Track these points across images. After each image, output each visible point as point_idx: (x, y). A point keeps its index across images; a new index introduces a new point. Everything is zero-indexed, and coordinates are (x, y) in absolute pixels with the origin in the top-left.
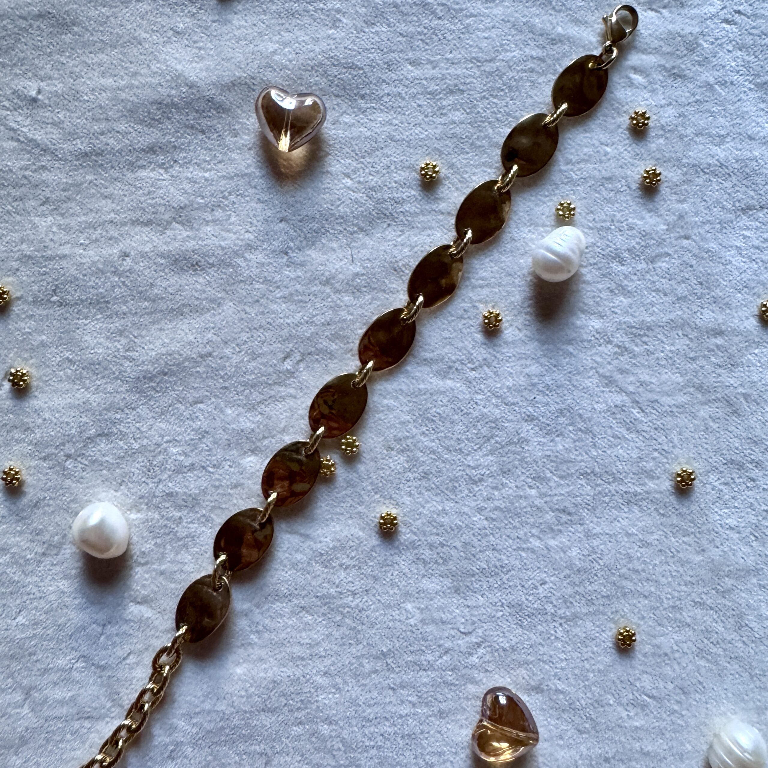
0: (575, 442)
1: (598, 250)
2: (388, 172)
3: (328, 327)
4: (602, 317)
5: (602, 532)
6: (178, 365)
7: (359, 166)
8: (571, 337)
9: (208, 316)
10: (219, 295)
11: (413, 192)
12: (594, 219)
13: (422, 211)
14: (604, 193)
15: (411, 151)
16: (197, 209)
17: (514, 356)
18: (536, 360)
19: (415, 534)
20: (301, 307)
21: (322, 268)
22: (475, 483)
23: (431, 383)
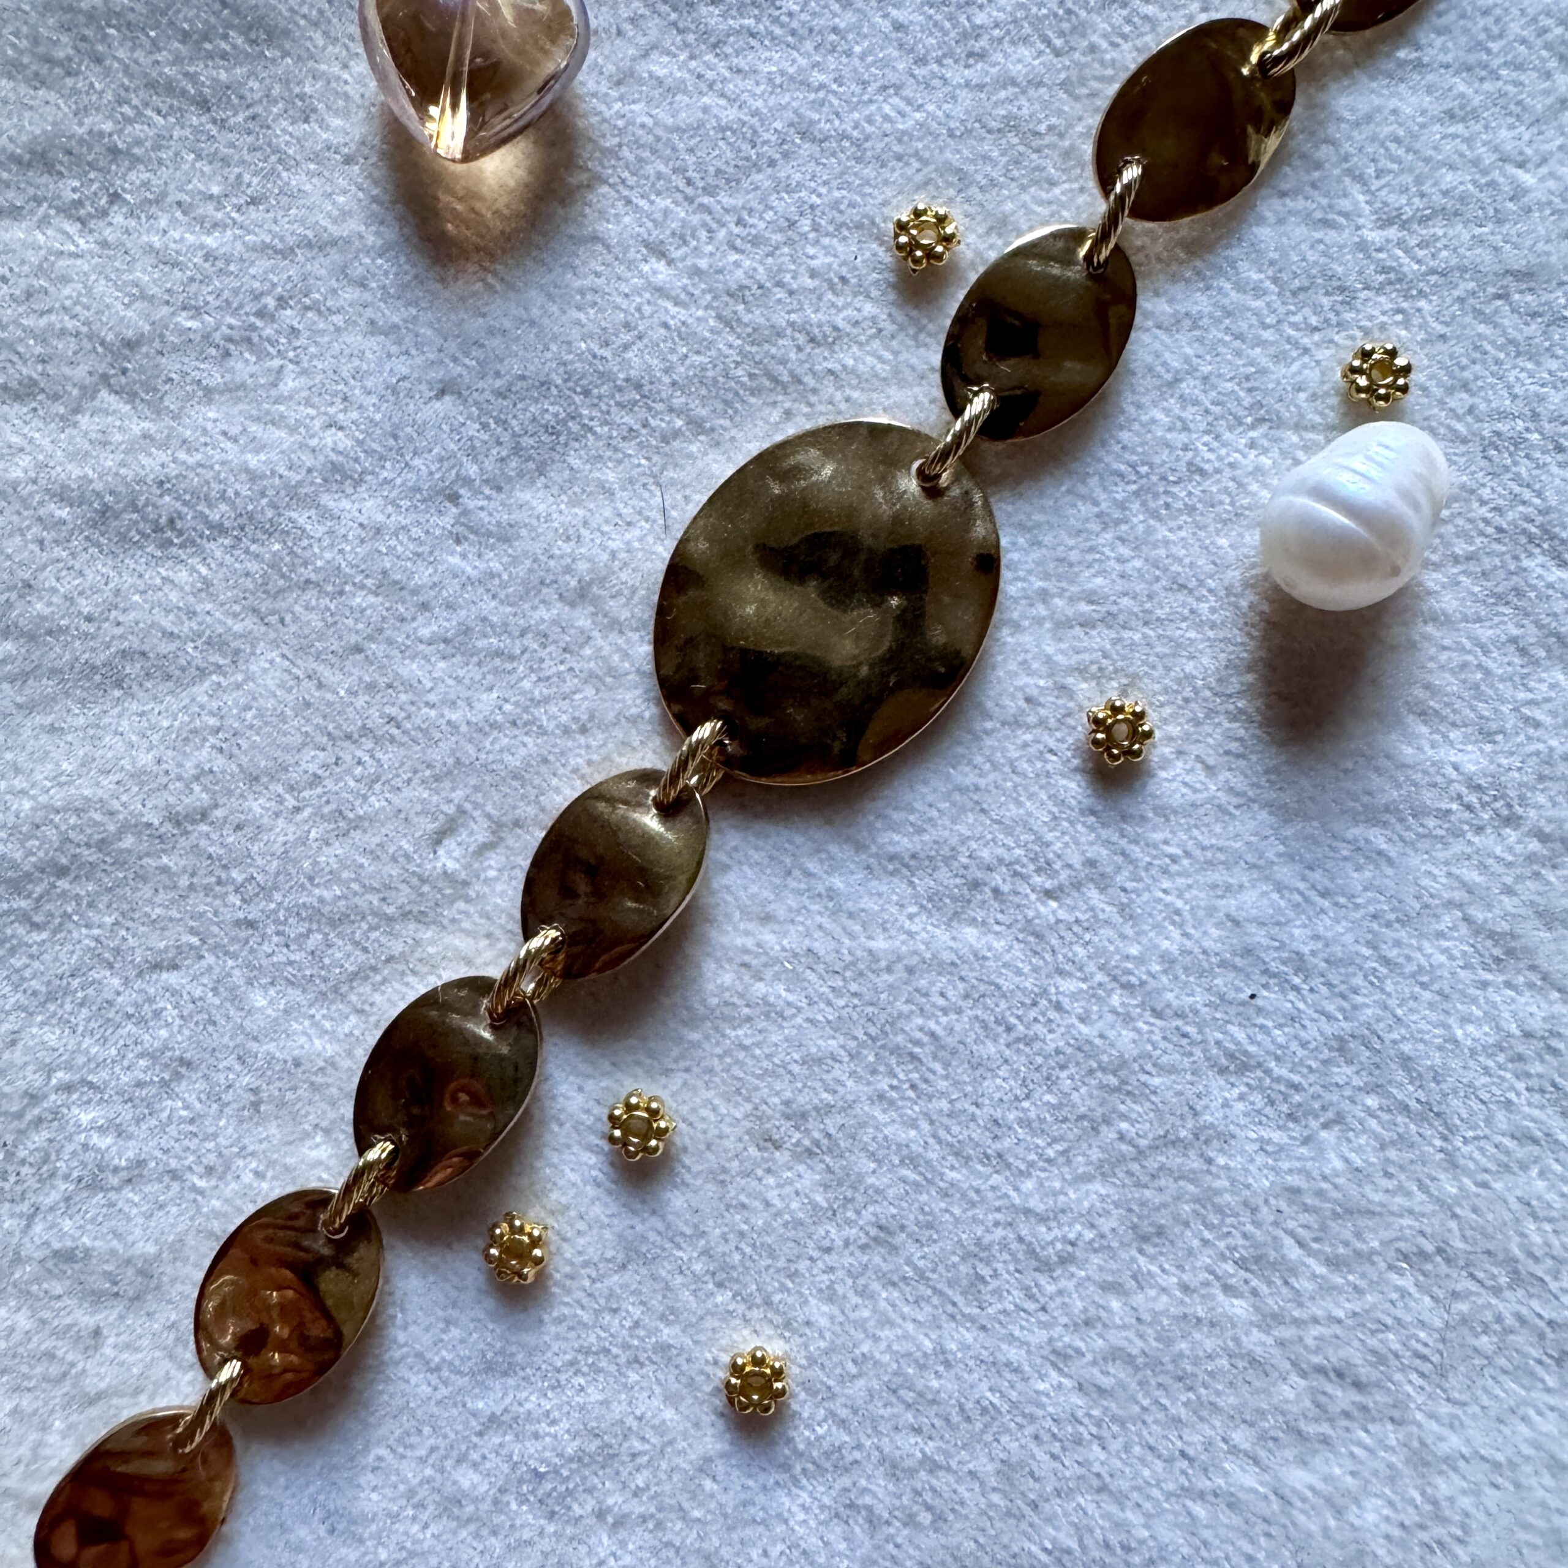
0: (1383, 1147)
1: (1484, 511)
2: (789, 242)
3: (582, 740)
4: (1488, 736)
5: (1464, 1450)
6: (102, 845)
7: (695, 219)
8: (1382, 799)
9: (200, 691)
10: (238, 627)
11: (869, 308)
12: (1471, 410)
13: (896, 372)
14: (1508, 321)
15: (869, 172)
16: (175, 349)
17: (1188, 854)
18: (1260, 869)
19: (843, 1423)
20: (496, 671)
21: (567, 548)
22: (1045, 1267)
23: (910, 934)
